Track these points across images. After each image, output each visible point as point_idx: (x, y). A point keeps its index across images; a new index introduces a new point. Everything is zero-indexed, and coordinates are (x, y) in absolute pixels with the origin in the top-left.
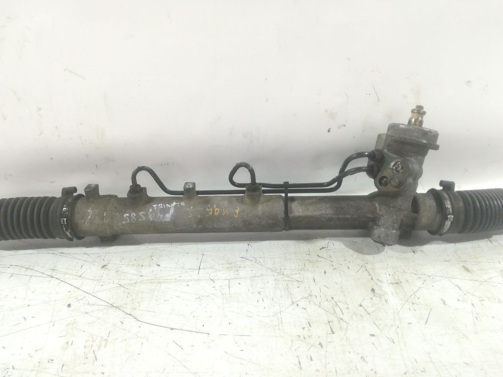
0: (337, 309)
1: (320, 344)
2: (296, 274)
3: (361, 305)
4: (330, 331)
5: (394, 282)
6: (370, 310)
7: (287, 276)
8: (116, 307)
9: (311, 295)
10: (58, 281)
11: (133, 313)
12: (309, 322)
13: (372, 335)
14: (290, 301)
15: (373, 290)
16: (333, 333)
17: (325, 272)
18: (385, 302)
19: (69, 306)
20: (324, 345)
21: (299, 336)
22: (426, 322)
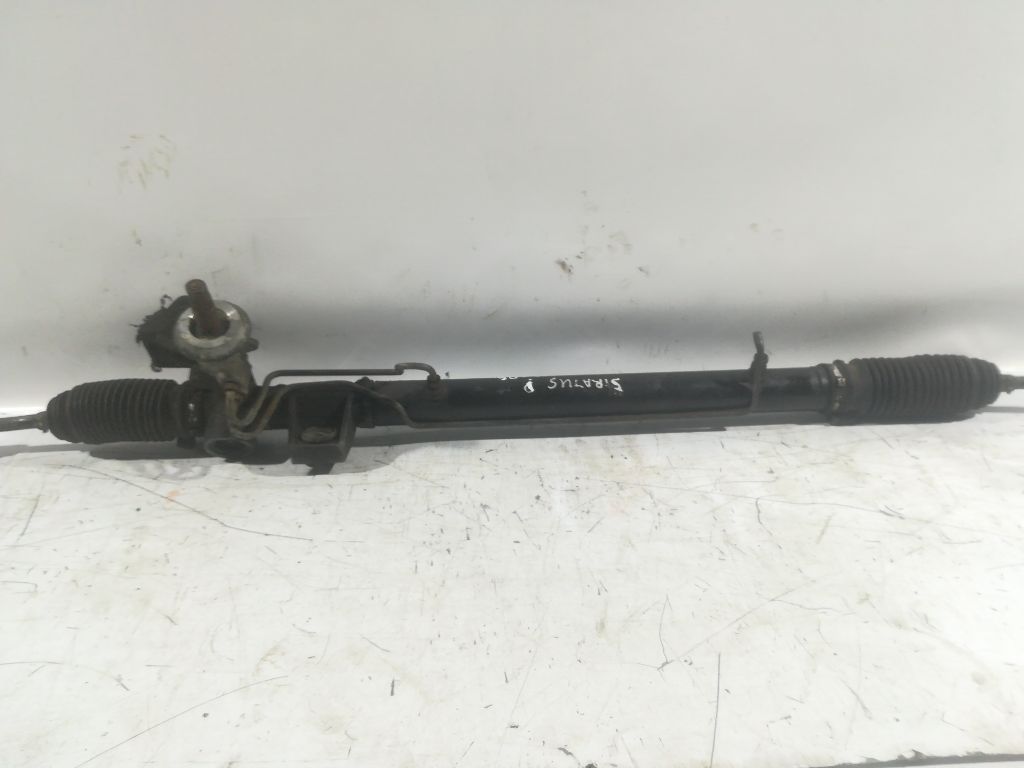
0: (483, 518)
1: (449, 551)
2: (443, 479)
3: (515, 512)
4: (464, 537)
5: (569, 488)
6: (523, 518)
7: (432, 482)
8: (199, 512)
9: (454, 502)
10: (124, 483)
11: (221, 519)
12: (442, 531)
13: (517, 542)
14: (426, 508)
15: (538, 498)
16: (468, 539)
17: (483, 478)
18: (546, 509)
19: (138, 510)
20: (452, 550)
21: (424, 543)
22: (590, 531)
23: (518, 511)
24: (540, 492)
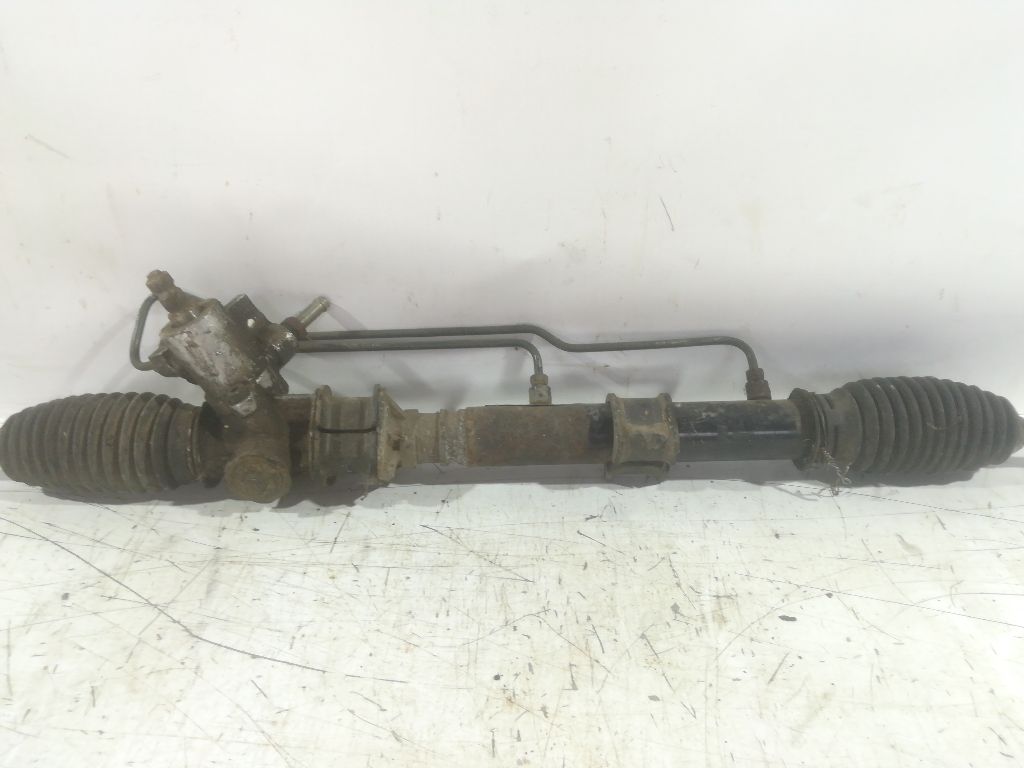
0: (594, 643)
1: (544, 709)
2: (525, 565)
3: (643, 636)
4: (569, 686)
6: (660, 647)
8: (156, 606)
9: (546, 611)
10: (55, 547)
12: (530, 665)
13: (654, 698)
15: (675, 608)
16: (575, 688)
17: (586, 566)
18: (692, 633)
19: (65, 597)
20: (550, 711)
22: (771, 680)
23: (647, 634)
24: (678, 597)
